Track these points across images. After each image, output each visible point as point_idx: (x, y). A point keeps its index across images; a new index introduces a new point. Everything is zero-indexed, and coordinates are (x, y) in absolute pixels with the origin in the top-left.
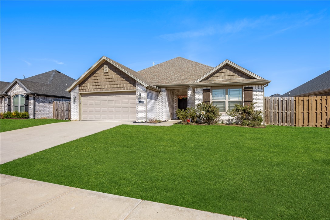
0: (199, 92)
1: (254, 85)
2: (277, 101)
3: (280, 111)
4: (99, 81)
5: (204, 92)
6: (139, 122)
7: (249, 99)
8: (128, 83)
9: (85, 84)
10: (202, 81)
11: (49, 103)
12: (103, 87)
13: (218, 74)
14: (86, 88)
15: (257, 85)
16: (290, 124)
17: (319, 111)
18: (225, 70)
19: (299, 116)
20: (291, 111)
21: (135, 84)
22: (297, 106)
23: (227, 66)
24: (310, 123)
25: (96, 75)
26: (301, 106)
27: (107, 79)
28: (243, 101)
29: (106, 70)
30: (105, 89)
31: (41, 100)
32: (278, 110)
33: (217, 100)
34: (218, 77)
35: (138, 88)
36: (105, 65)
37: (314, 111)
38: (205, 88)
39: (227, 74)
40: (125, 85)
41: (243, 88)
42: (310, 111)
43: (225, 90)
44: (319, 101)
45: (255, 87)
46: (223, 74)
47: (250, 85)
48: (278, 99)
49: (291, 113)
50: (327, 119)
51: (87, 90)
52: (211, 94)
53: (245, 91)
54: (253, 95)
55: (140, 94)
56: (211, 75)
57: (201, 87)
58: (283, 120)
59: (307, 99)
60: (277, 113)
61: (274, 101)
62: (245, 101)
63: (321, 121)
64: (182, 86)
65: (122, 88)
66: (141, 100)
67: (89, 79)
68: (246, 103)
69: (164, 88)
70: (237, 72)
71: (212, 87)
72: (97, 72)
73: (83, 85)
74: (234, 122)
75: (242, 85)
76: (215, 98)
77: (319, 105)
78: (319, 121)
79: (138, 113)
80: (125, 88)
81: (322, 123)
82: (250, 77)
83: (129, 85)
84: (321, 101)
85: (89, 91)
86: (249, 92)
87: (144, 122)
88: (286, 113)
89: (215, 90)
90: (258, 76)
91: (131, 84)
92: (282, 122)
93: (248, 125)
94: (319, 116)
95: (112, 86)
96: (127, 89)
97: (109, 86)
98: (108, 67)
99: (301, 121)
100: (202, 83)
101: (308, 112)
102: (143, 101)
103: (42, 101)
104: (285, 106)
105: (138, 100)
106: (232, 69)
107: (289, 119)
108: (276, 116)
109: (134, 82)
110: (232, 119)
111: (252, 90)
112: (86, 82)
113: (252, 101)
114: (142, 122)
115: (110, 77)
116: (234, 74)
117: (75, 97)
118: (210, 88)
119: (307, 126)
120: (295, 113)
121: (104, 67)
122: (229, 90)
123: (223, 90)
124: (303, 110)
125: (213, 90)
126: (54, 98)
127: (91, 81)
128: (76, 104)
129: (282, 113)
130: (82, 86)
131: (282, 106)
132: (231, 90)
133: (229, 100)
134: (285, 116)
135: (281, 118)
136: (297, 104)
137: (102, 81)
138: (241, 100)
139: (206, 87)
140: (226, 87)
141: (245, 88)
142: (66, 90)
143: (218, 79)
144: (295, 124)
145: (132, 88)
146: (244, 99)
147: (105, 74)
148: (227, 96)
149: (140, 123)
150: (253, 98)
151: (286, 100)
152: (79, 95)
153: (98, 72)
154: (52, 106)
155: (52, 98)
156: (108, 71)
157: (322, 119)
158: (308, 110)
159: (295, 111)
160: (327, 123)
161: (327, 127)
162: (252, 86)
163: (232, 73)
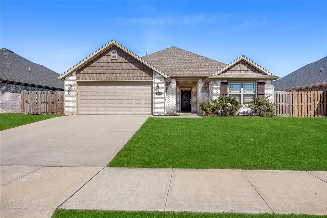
0: (217, 84)
1: (266, 80)
2: (279, 95)
3: (281, 104)
4: (105, 68)
5: (221, 85)
6: (156, 115)
7: (262, 92)
8: (142, 72)
9: (85, 71)
10: (219, 74)
11: (16, 92)
12: (110, 75)
13: (234, 68)
14: (86, 75)
15: (268, 80)
16: (289, 115)
17: (309, 104)
18: (240, 65)
19: (295, 108)
20: (289, 103)
21: (152, 74)
22: (293, 100)
23: (242, 61)
24: (303, 114)
25: (100, 60)
26: (297, 99)
27: (116, 67)
28: (257, 94)
29: (114, 55)
30: (113, 78)
31: (5, 88)
32: (280, 103)
33: (233, 92)
34: (235, 72)
35: (156, 78)
36: (113, 51)
37: (306, 104)
38: (222, 81)
39: (242, 69)
40: (138, 74)
41: (257, 82)
42: (303, 103)
43: (240, 84)
44: (309, 96)
45: (266, 82)
46: (239, 69)
47: (262, 80)
48: (279, 93)
49: (289, 105)
50: (314, 110)
51: (88, 78)
52: (228, 87)
53: (258, 85)
54: (265, 89)
55: (158, 85)
56: (228, 69)
57: (219, 80)
58: (283, 111)
59: (301, 93)
60: (279, 106)
61: (276, 95)
62: (258, 95)
63: (310, 112)
64: (193, 78)
65: (135, 78)
66: (159, 92)
67: (90, 65)
68: (259, 96)
69: (174, 79)
70: (251, 68)
71: (229, 80)
72: (101, 58)
73: (82, 72)
74: (249, 114)
75: (256, 80)
76: (231, 91)
77: (309, 99)
78: (309, 112)
79: (155, 105)
80: (139, 78)
81: (311, 113)
82: (262, 73)
83: (144, 74)
84: (311, 95)
85: (91, 80)
86: (262, 86)
87: (162, 114)
88: (286, 105)
89: (231, 84)
90: (269, 72)
91: (146, 73)
92: (283, 113)
93: (266, 116)
94: (309, 108)
95: (122, 75)
96: (142, 79)
97: (118, 75)
98: (116, 53)
99: (296, 112)
100: (220, 76)
101: (301, 104)
102: (161, 93)
103: (8, 90)
104: (285, 99)
105: (155, 92)
106: (247, 65)
107: (287, 111)
108: (278, 108)
109: (150, 72)
110: (247, 111)
111: (264, 85)
112: (87, 68)
113: (264, 95)
114: (160, 115)
115: (120, 64)
116: (249, 69)
117: (71, 86)
118: (227, 81)
119: (301, 116)
120: (292, 105)
121: (112, 53)
122: (243, 84)
123: (238, 84)
124: (298, 103)
125: (229, 84)
126: (22, 86)
127: (94, 68)
128: (72, 94)
129: (283, 105)
130: (80, 73)
131: (283, 99)
132: (245, 84)
133: (244, 93)
134: (285, 108)
135: (282, 109)
136: (294, 98)
137: (109, 68)
138: (255, 93)
139: (224, 80)
140: (241, 81)
141: (258, 83)
142: (58, 77)
143: (235, 74)
144: (292, 115)
145: (147, 78)
146: (257, 93)
147: (113, 61)
148: (242, 89)
149: (158, 115)
150: (265, 92)
151: (286, 94)
152: (76, 83)
153: (104, 57)
154: (20, 97)
155: (20, 86)
156: (117, 57)
157: (311, 110)
158: (302, 103)
159: (292, 103)
160: (314, 113)
161: (314, 117)
162: (264, 81)
163: (246, 69)
